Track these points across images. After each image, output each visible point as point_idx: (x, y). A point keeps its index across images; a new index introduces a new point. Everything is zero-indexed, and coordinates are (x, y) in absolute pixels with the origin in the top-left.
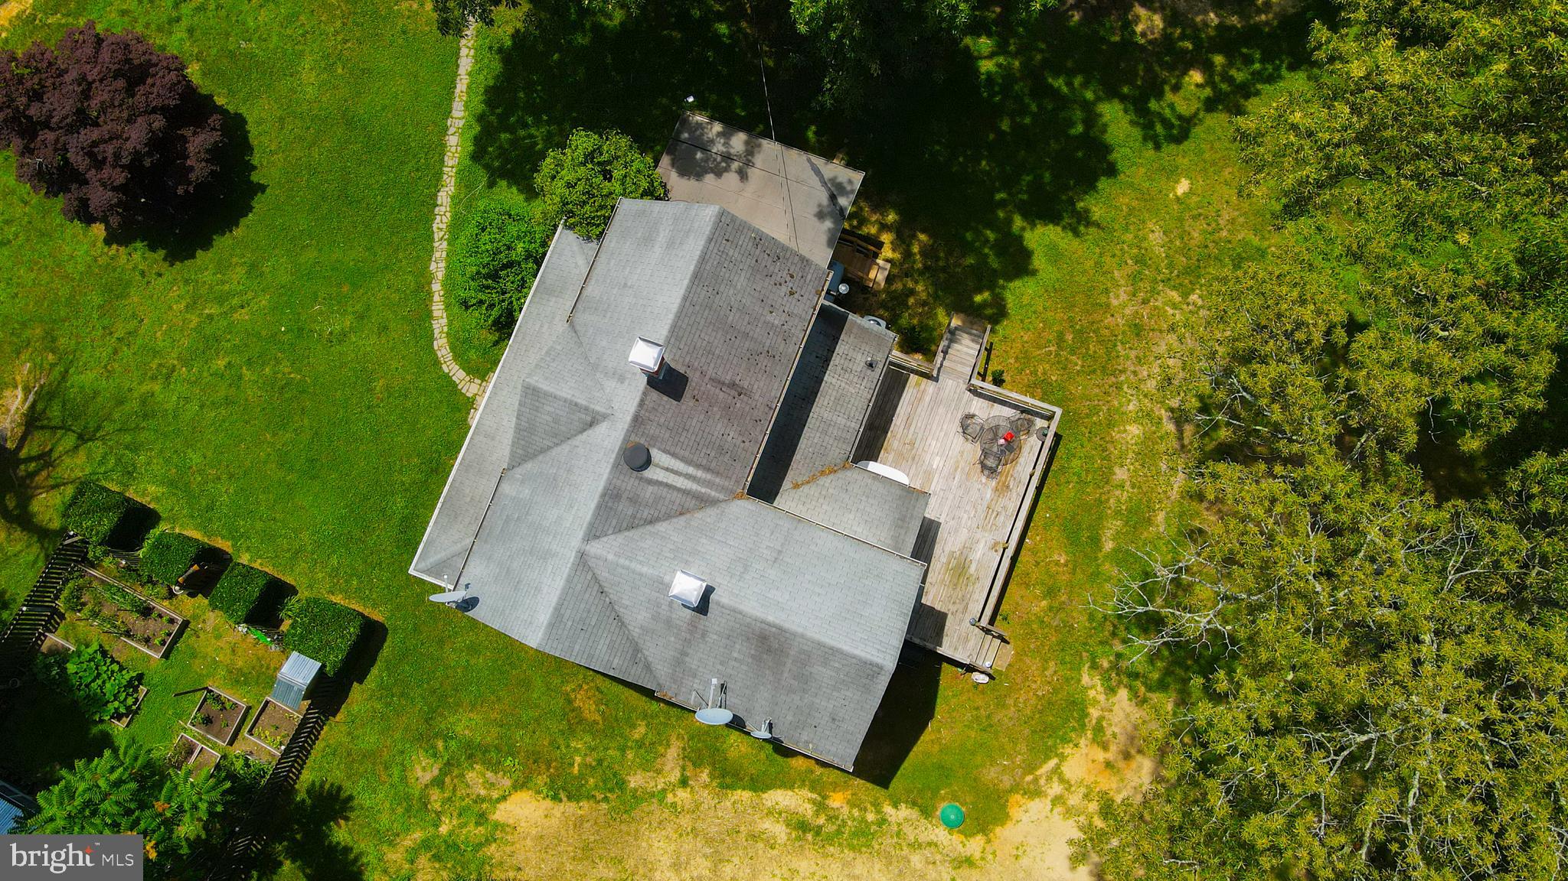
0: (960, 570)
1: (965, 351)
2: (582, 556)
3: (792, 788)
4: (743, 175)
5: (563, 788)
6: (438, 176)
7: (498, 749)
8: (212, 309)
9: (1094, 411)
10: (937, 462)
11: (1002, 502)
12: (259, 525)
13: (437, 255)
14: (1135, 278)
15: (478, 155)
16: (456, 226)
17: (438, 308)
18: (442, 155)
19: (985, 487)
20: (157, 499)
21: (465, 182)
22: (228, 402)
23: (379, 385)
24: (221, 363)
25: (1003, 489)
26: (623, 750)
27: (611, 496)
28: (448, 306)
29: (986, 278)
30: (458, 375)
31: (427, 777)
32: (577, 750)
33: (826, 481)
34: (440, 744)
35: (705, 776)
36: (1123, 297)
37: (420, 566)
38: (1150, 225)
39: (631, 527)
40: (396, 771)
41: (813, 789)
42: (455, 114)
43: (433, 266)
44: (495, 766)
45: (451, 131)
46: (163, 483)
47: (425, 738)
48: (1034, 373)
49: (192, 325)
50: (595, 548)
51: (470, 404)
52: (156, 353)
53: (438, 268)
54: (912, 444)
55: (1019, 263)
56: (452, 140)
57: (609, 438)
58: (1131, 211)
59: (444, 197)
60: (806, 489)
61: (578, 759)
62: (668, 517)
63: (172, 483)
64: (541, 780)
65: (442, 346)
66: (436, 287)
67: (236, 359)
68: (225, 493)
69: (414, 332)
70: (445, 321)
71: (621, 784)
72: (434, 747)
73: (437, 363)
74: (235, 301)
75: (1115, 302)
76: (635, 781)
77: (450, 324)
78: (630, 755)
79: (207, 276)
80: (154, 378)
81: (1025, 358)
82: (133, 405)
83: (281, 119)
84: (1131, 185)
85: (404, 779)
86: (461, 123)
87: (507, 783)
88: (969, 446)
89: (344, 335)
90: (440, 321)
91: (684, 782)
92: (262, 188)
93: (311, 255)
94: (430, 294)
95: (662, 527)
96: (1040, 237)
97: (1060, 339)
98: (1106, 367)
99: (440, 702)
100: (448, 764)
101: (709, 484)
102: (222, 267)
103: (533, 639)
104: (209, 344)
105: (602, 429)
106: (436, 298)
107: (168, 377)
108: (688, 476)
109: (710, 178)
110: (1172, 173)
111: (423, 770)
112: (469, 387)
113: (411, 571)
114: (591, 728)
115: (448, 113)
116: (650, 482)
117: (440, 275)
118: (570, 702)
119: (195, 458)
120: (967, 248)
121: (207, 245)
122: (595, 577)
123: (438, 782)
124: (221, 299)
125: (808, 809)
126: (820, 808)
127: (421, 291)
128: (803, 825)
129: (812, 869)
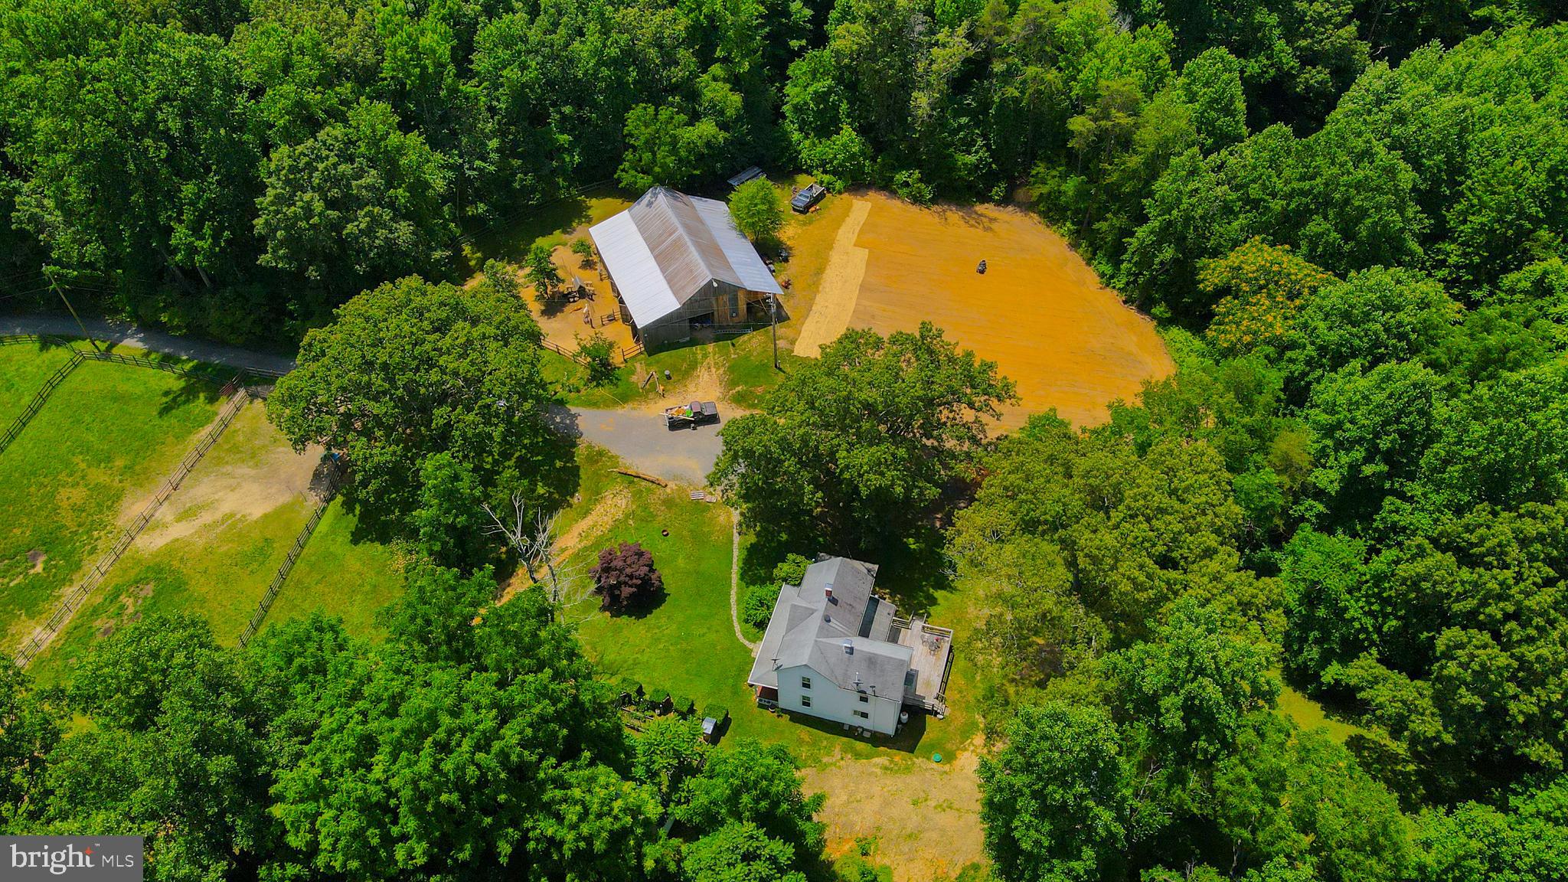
0: (928, 683)
2: (815, 643)
6: (730, 586)
8: (656, 631)
10: (916, 649)
11: (937, 660)
13: (733, 609)
14: (975, 604)
15: (742, 577)
16: (739, 601)
17: (736, 624)
19: (933, 659)
21: (740, 588)
22: (666, 657)
23: (719, 647)
24: (662, 646)
26: (819, 750)
27: (821, 628)
28: (739, 625)
29: (922, 606)
30: (746, 643)
35: (849, 756)
39: (828, 636)
41: (888, 756)
43: (732, 612)
49: (649, 636)
50: (819, 641)
51: (751, 650)
52: (637, 646)
53: (734, 612)
55: (933, 602)
57: (817, 618)
58: (971, 587)
59: (733, 593)
65: (739, 635)
66: (734, 618)
67: (667, 644)
69: (728, 632)
71: (820, 761)
73: (737, 640)
74: (664, 628)
76: (825, 760)
77: (740, 628)
78: (822, 751)
79: (652, 622)
80: (637, 653)
82: (631, 662)
88: (924, 646)
89: (704, 634)
90: (737, 627)
91: (842, 759)
92: (668, 595)
93: (689, 612)
94: (732, 620)
96: (939, 594)
101: (847, 631)
102: (658, 618)
104: (656, 641)
106: (734, 621)
107: (642, 652)
108: (841, 627)
112: (751, 646)
113: (748, 682)
114: (807, 744)
116: (831, 626)
117: (735, 614)
119: (655, 675)
120: (915, 598)
121: (650, 613)
122: (819, 649)
124: (659, 628)
125: (887, 763)
126: (891, 762)
127: (729, 619)
128: (886, 768)
129: (891, 783)
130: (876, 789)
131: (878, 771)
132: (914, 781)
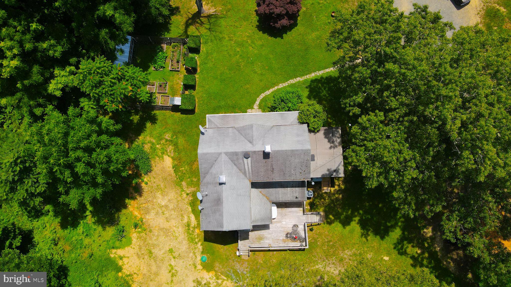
0: (261, 238)
1: (315, 219)
2: (220, 154)
3: (196, 219)
4: (331, 148)
5: (176, 168)
6: (303, 75)
7: (179, 150)
8: (249, 42)
9: (315, 257)
10: (284, 223)
11: (281, 242)
12: (206, 76)
13: (284, 84)
14: (355, 254)
15: (313, 81)
16: (292, 86)
17: (271, 90)
18: (309, 74)
19: (282, 236)
20: (203, 51)
21: (304, 82)
22: (230, 55)
23: (248, 86)
24: (238, 50)
25: (284, 241)
26: (189, 178)
27: (236, 154)
28: (272, 92)
29: (337, 217)
30: (257, 102)
31: (167, 137)
32: (185, 167)
33: (265, 198)
34: (175, 137)
35: (191, 198)
36: (348, 253)
37: (209, 117)
38: (371, 253)
39: (232, 161)
40: (165, 130)
41: (197, 224)
42: (320, 72)
43: (281, 84)
44: (175, 151)
45: (315, 73)
46: (206, 51)
47: (175, 133)
48: (318, 238)
49: (244, 39)
50: (223, 156)
51: (252, 108)
52: (234, 34)
53: (281, 86)
54: (286, 215)
55: (346, 222)
56: (313, 74)
57: (249, 148)
58: (373, 247)
59: (298, 79)
60: (261, 194)
61: (183, 169)
62: (238, 168)
63: (207, 53)
64: (176, 162)
65: (262, 96)
66: (276, 88)
67: (240, 53)
68: (210, 65)
69: (263, 88)
70: (269, 93)
71: (182, 181)
72: (174, 136)
73: (258, 96)
74: (253, 45)
75: (346, 252)
76: (184, 183)
77: (268, 95)
78: (189, 180)
79: (256, 36)
80: (229, 37)
81: (320, 234)
82: (221, 36)
83: (301, 34)
84: (380, 244)
85: (164, 133)
86: (319, 75)
87: (172, 155)
88: (291, 229)
89: (256, 73)
90: (268, 93)
91: (187, 194)
92: (282, 38)
93: (271, 56)
94: (274, 87)
95: (235, 167)
96: (355, 226)
97: (330, 241)
98: (328, 256)
99: (183, 133)
100: (171, 141)
101: (249, 173)
102: (260, 39)
103: (200, 151)
104: (241, 45)
105: (250, 145)
106: (273, 89)
107: (230, 40)
108: (248, 168)
109: (326, 140)
110: (388, 254)
111: (168, 136)
112: (256, 106)
113: (207, 115)
114: (191, 169)
115: (319, 70)
116: (243, 160)
117: (279, 87)
118: (195, 161)
119: (215, 55)
120: (343, 208)
121: (264, 33)
122: (217, 158)
123: (167, 140)
124: (253, 42)
125: (193, 225)
126: (194, 228)
127: (274, 85)
128: (189, 225)
129: (180, 232)
130: (173, 222)
131: (186, 220)
132: (184, 246)
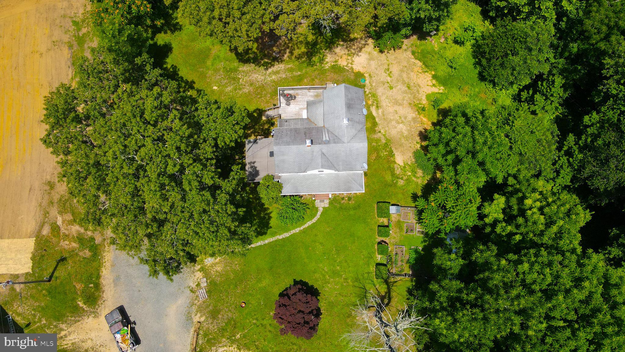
1: (271, 113)
2: (348, 142)
3: (371, 112)
4: (254, 162)
5: (391, 154)
6: (276, 241)
7: (390, 170)
8: (327, 277)
9: (273, 86)
10: (297, 108)
11: (300, 93)
12: (369, 241)
13: (294, 232)
14: (240, 89)
16: (287, 230)
17: (306, 225)
18: (271, 242)
19: (298, 98)
20: (373, 267)
21: (274, 234)
22: (346, 261)
23: (328, 230)
24: (338, 268)
25: (298, 94)
26: (379, 146)
27: (335, 143)
28: (305, 223)
30: (319, 213)
31: (402, 181)
32: (383, 154)
33: (312, 120)
34: (395, 181)
35: (377, 129)
36: (245, 90)
38: (227, 91)
39: (339, 138)
40: (404, 187)
41: (370, 108)
42: (260, 244)
43: (297, 231)
44: (394, 169)
45: (264, 243)
46: (369, 267)
47: (395, 185)
48: (270, 99)
49: (333, 280)
50: (346, 141)
51: (324, 208)
52: (342, 285)
53: (297, 230)
54: (296, 114)
56: (267, 242)
58: (224, 96)
59: (280, 237)
60: (315, 123)
61: (385, 153)
62: (334, 134)
63: (368, 265)
64: (392, 159)
65: (314, 220)
66: (302, 228)
67: (336, 265)
68: (365, 253)
69: (314, 228)
70: (309, 222)
71: (386, 143)
72: (396, 182)
73: (319, 219)
74: (323, 272)
75: (247, 91)
76: (384, 141)
77: (309, 221)
78: (379, 144)
79: (320, 283)
80: (348, 283)
81: (267, 102)
82: (356, 284)
83: (277, 285)
84: (219, 98)
85: (405, 185)
86: (262, 242)
87: (395, 165)
88: (291, 104)
89: (321, 243)
90: (309, 223)
91: (380, 132)
92: (294, 280)
93: (306, 260)
94: (304, 229)
95: (336, 134)
97: (260, 98)
98: (262, 87)
99: (387, 185)
100: (398, 178)
101: (325, 132)
102: (317, 280)
104: (335, 273)
105: (324, 151)
106: (304, 227)
107: (346, 279)
108: (325, 134)
109: (258, 168)
110: (213, 91)
111: (401, 183)
112: (321, 209)
114: (378, 153)
115: (261, 246)
116: (329, 139)
117: (299, 229)
118: (375, 160)
119: (361, 263)
121: (312, 286)
122: (351, 140)
123: (402, 179)
124: (324, 276)
125: (374, 107)
126: (372, 105)
127: (304, 232)
128: (377, 107)
129: (384, 102)
130: (391, 110)
131: (380, 111)
132: (380, 91)
